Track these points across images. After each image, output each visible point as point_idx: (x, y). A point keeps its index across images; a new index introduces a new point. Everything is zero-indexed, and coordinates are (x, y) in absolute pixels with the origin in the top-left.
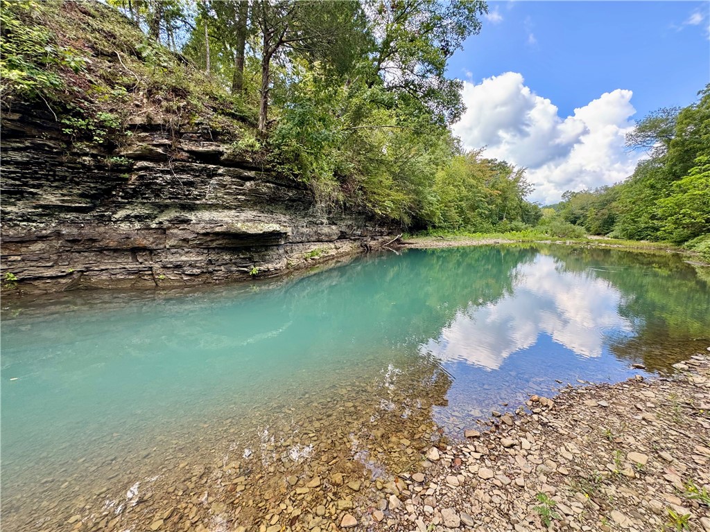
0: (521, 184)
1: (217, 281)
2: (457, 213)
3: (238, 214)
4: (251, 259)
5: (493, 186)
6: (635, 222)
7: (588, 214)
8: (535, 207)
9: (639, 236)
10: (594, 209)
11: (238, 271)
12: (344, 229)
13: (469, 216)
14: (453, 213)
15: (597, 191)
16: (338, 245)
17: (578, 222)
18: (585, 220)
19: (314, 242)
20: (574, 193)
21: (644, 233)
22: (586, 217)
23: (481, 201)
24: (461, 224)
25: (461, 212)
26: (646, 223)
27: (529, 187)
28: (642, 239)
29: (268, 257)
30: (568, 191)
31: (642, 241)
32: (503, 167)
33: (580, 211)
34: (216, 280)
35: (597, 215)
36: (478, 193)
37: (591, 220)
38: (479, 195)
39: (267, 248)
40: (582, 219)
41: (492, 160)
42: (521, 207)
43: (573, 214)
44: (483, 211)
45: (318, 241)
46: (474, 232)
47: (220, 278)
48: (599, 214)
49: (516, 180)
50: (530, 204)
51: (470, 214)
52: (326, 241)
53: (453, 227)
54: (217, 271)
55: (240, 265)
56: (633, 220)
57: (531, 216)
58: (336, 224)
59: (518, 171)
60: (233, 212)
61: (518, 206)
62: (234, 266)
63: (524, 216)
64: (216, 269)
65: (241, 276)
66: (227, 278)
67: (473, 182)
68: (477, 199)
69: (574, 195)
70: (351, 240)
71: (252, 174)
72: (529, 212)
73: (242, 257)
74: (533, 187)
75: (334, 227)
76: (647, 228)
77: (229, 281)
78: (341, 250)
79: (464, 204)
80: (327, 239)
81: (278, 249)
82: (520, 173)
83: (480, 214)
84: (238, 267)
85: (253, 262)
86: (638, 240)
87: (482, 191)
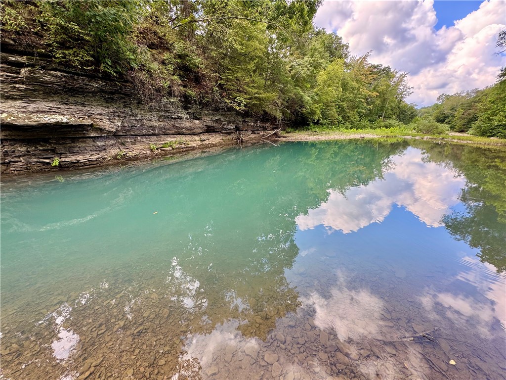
0: (402, 87)
1: (16, 172)
2: (337, 112)
3: (26, 105)
4: (54, 151)
5: (374, 89)
6: (490, 120)
7: (456, 114)
8: (411, 108)
9: (491, 133)
10: (462, 109)
11: (38, 162)
12: (209, 123)
13: (349, 115)
14: (333, 112)
15: (468, 94)
16: (203, 137)
17: (446, 121)
18: (453, 119)
19: (173, 134)
20: (448, 95)
21: (495, 131)
22: (453, 116)
23: (361, 101)
24: (341, 121)
25: (341, 110)
26: (500, 121)
27: (409, 90)
28: (493, 136)
29: (77, 149)
30: (443, 94)
31: (492, 138)
32: (387, 72)
33: (450, 111)
34: (14, 171)
35: (463, 114)
36: (359, 95)
37: (458, 119)
38: (360, 96)
39: (74, 140)
40: (450, 118)
41: (378, 66)
42: (399, 108)
43: (443, 114)
44: (362, 110)
45: (179, 134)
46: (351, 128)
47: (18, 169)
48: (466, 114)
49: (397, 84)
50: (408, 105)
51: (350, 113)
52: (189, 134)
53: (332, 124)
54: (14, 162)
55: (40, 156)
56: (488, 118)
57: (406, 115)
58: (198, 119)
59: (401, 76)
60: (18, 103)
61: (397, 107)
62: (33, 157)
63: (401, 115)
64: (12, 160)
65: (44, 167)
66: (27, 168)
67: (355, 84)
68: (357, 100)
69: (448, 97)
70: (223, 133)
71: (23, 59)
72: (405, 112)
73: (41, 148)
74: (412, 90)
75: (197, 122)
76: (500, 125)
77: (29, 172)
78: (207, 142)
79: (345, 104)
80: (189, 132)
81: (94, 141)
82: (402, 78)
83: (359, 113)
84: (39, 158)
85: (57, 154)
86: (489, 136)
87: (363, 93)
